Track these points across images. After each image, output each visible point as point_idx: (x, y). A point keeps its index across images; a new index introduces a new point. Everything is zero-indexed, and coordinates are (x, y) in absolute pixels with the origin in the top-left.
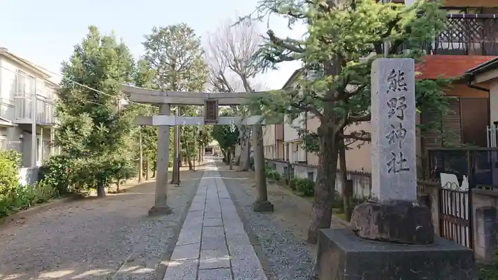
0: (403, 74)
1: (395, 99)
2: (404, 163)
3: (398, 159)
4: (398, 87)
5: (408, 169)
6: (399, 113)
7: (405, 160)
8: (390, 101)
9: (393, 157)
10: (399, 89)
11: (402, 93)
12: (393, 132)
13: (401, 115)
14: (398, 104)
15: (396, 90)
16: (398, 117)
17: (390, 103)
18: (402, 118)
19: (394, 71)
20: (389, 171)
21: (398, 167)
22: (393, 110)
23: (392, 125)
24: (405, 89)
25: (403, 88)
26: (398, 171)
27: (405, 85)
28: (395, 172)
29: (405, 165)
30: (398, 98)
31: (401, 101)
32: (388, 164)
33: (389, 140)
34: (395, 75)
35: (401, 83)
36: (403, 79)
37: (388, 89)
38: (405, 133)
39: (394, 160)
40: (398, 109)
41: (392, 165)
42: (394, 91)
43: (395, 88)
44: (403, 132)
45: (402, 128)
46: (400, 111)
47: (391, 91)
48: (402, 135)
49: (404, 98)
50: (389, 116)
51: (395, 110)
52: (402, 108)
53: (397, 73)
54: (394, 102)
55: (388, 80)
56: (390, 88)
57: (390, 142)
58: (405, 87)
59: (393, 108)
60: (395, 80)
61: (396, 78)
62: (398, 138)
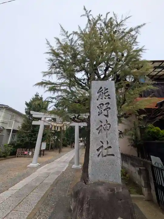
0: (107, 89)
1: (103, 104)
2: (110, 149)
3: (105, 146)
5: (113, 155)
6: (105, 113)
7: (110, 147)
8: (100, 105)
10: (105, 98)
11: (108, 100)
12: (101, 126)
13: (106, 114)
14: (105, 107)
16: (105, 115)
17: (99, 106)
18: (107, 116)
19: (101, 88)
20: (99, 156)
21: (105, 152)
22: (101, 111)
23: (101, 121)
24: (109, 98)
25: (107, 97)
26: (105, 156)
27: (109, 95)
28: (103, 156)
29: (110, 151)
30: (104, 104)
31: (107, 105)
32: (98, 150)
33: (98, 131)
34: (102, 90)
35: (106, 94)
36: (107, 92)
37: (98, 98)
38: (110, 127)
39: (102, 146)
40: (104, 110)
41: (100, 150)
42: (102, 99)
43: (102, 97)
44: (108, 126)
45: (108, 123)
46: (106, 111)
47: (100, 99)
48: (108, 128)
49: (108, 103)
50: (99, 115)
51: (103, 111)
52: (108, 110)
53: (103, 88)
54: (102, 106)
55: (98, 93)
56: (99, 97)
57: (99, 133)
58: (109, 96)
59: (101, 110)
60: (102, 93)
61: (103, 91)
62: (105, 130)
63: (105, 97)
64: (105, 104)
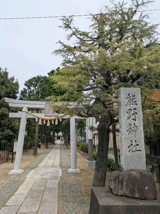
0: (134, 96)
2: (137, 146)
5: (140, 150)
6: (133, 117)
7: (138, 145)
9: (131, 143)
10: (133, 104)
11: (135, 106)
12: (131, 128)
14: (132, 112)
16: (133, 119)
17: (128, 111)
18: (135, 120)
19: (129, 95)
20: (129, 151)
21: (134, 149)
23: (130, 124)
24: (136, 104)
25: (134, 103)
26: (134, 151)
28: (132, 152)
29: (138, 148)
30: (132, 109)
31: (134, 111)
32: (128, 147)
33: (128, 132)
34: (130, 97)
35: (134, 101)
36: (134, 98)
37: (127, 104)
38: (137, 129)
40: (132, 115)
41: (130, 147)
42: (130, 105)
43: (130, 103)
44: (136, 128)
45: (136, 126)
49: (136, 109)
50: (128, 119)
52: (135, 114)
53: (131, 95)
54: (130, 111)
55: (126, 99)
57: (129, 134)
58: (136, 103)
59: (130, 114)
60: (130, 99)
62: (133, 131)
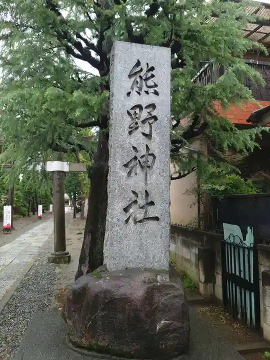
0: (152, 69)
1: (140, 106)
2: (150, 208)
4: (145, 88)
5: (156, 219)
6: (145, 128)
7: (152, 203)
8: (133, 108)
9: (133, 198)
10: (147, 92)
11: (152, 99)
12: (135, 158)
13: (148, 132)
14: (144, 114)
15: (142, 92)
16: (144, 134)
17: (132, 112)
18: (149, 136)
19: (138, 64)
20: (127, 221)
21: (141, 214)
22: (137, 123)
23: (134, 148)
24: (156, 93)
25: (152, 90)
26: (140, 221)
27: (156, 86)
28: (136, 222)
29: (151, 212)
30: (144, 105)
31: (148, 110)
32: (126, 210)
33: (128, 170)
34: (141, 70)
35: (150, 83)
36: (153, 76)
37: (130, 90)
38: (154, 161)
39: (136, 202)
40: (143, 122)
41: (131, 211)
42: (139, 93)
43: (140, 89)
44: (150, 158)
45: (150, 153)
46: (147, 125)
47: (134, 93)
48: (149, 164)
49: (153, 106)
50: (130, 133)
51: (140, 124)
52: (151, 121)
53: (143, 65)
54: (137, 110)
55: (130, 76)
56: (132, 88)
57: (129, 173)
58: (156, 89)
59: (137, 120)
60: (141, 77)
61: (142, 74)
62: (142, 167)
63: (146, 89)
64: (146, 108)
